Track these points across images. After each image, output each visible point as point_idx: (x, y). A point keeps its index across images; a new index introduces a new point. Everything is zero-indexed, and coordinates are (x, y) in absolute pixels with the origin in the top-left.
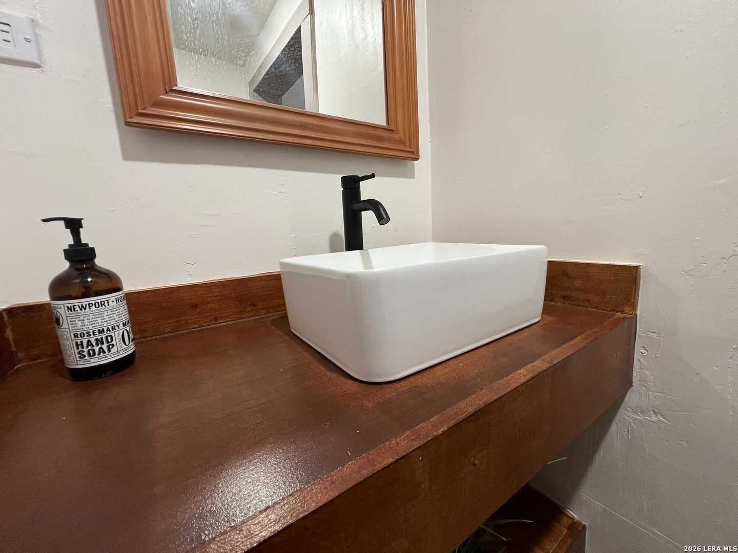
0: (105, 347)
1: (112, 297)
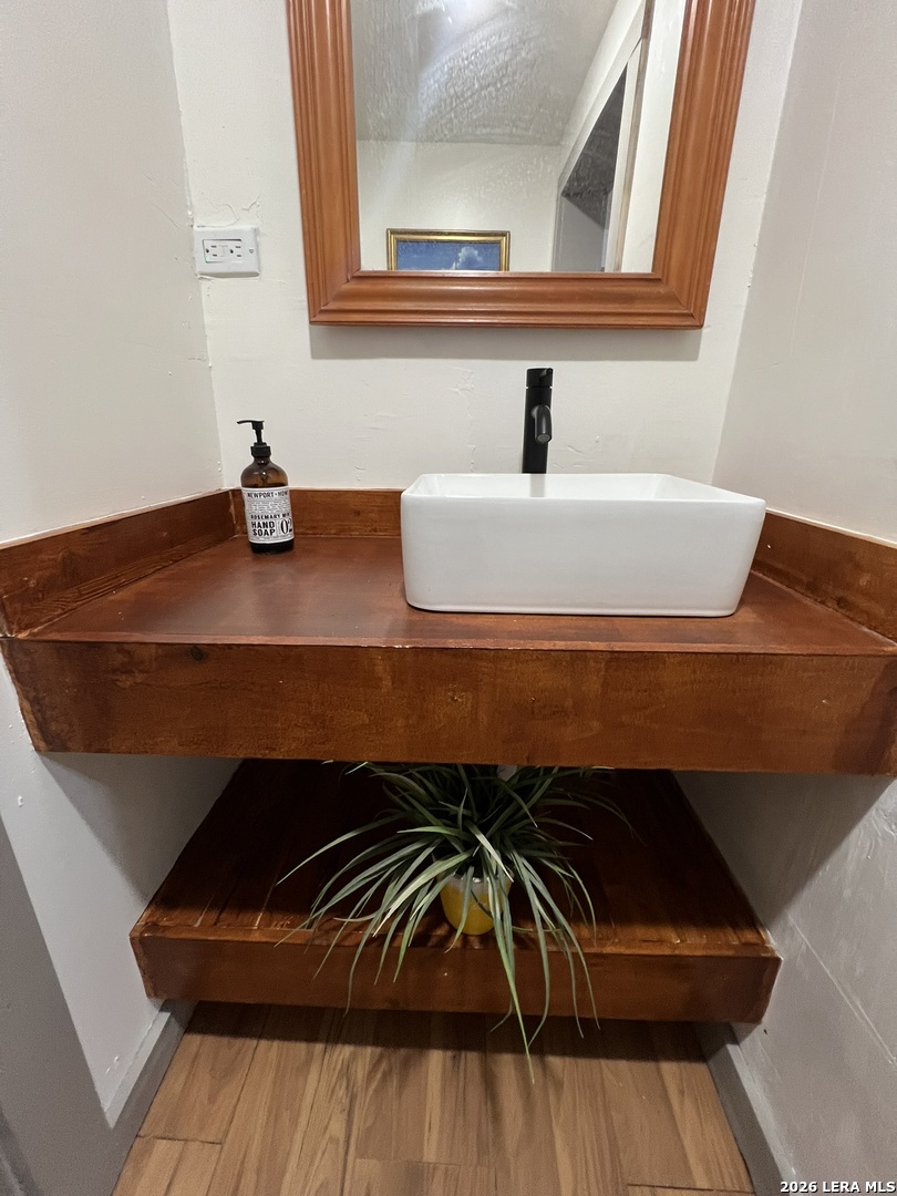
0: (268, 530)
1: (276, 490)
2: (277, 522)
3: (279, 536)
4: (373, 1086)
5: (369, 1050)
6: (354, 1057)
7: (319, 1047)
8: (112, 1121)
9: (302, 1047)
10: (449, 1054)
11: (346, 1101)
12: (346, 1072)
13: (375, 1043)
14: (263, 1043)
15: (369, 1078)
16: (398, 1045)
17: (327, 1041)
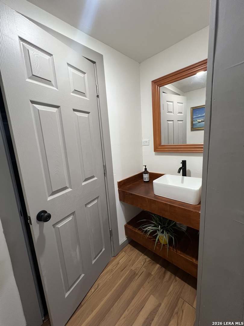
0: (145, 179)
1: (147, 174)
2: (147, 178)
3: (147, 180)
4: (148, 263)
5: (149, 259)
6: (147, 258)
7: (143, 254)
8: (120, 245)
9: (141, 253)
10: (161, 266)
11: (144, 262)
12: (145, 259)
13: (150, 258)
14: (137, 250)
15: (148, 261)
16: (154, 261)
17: (144, 254)
